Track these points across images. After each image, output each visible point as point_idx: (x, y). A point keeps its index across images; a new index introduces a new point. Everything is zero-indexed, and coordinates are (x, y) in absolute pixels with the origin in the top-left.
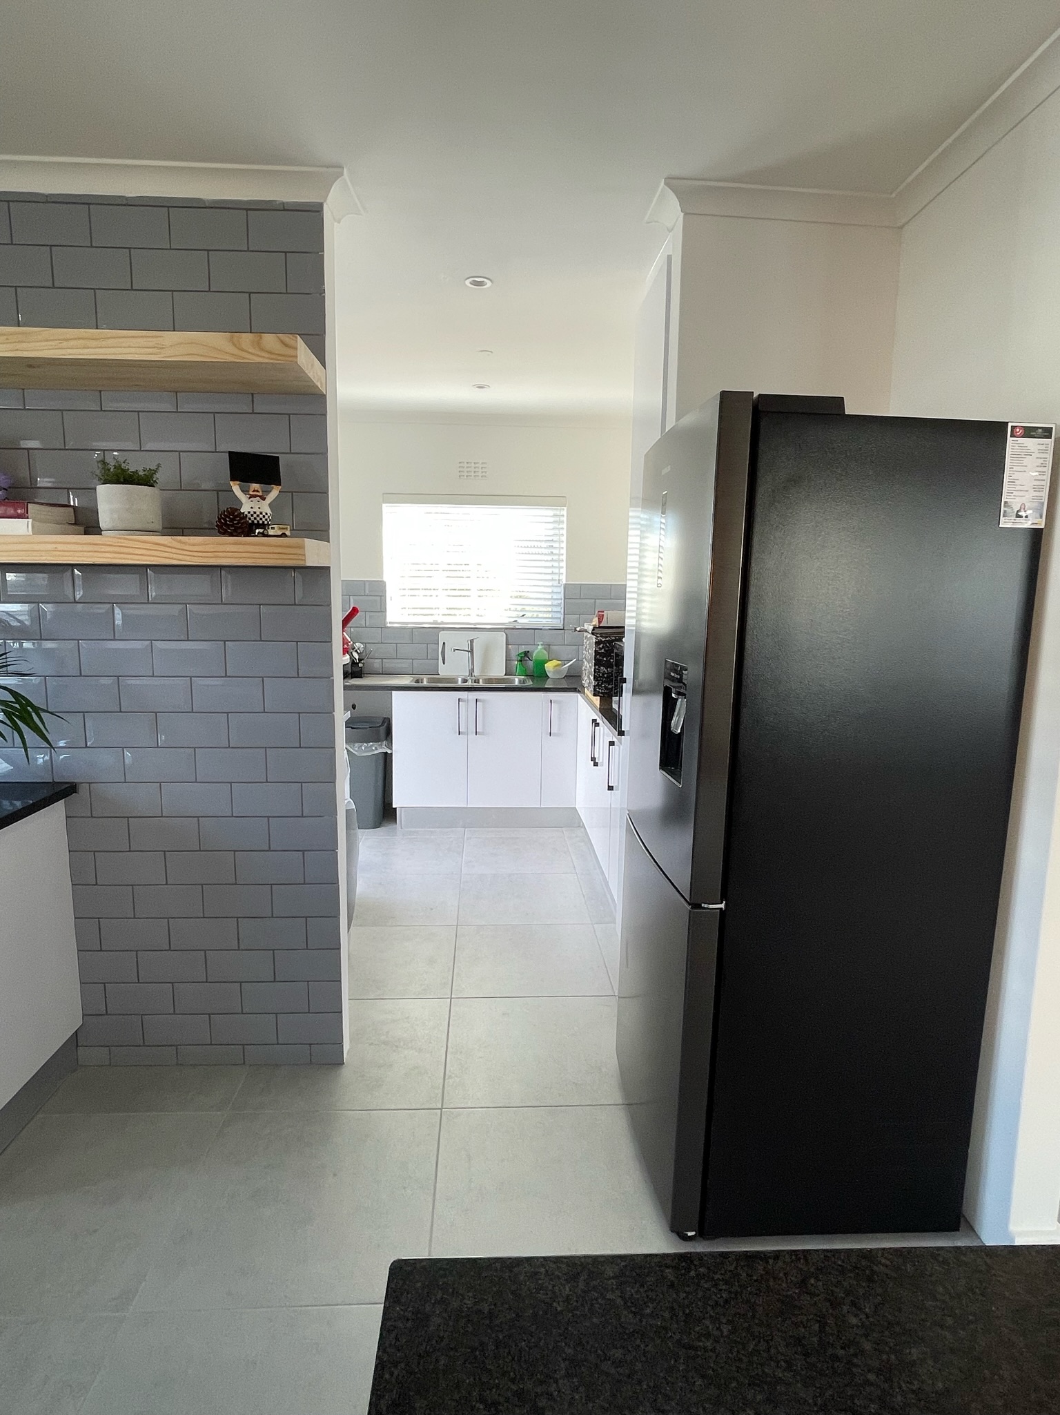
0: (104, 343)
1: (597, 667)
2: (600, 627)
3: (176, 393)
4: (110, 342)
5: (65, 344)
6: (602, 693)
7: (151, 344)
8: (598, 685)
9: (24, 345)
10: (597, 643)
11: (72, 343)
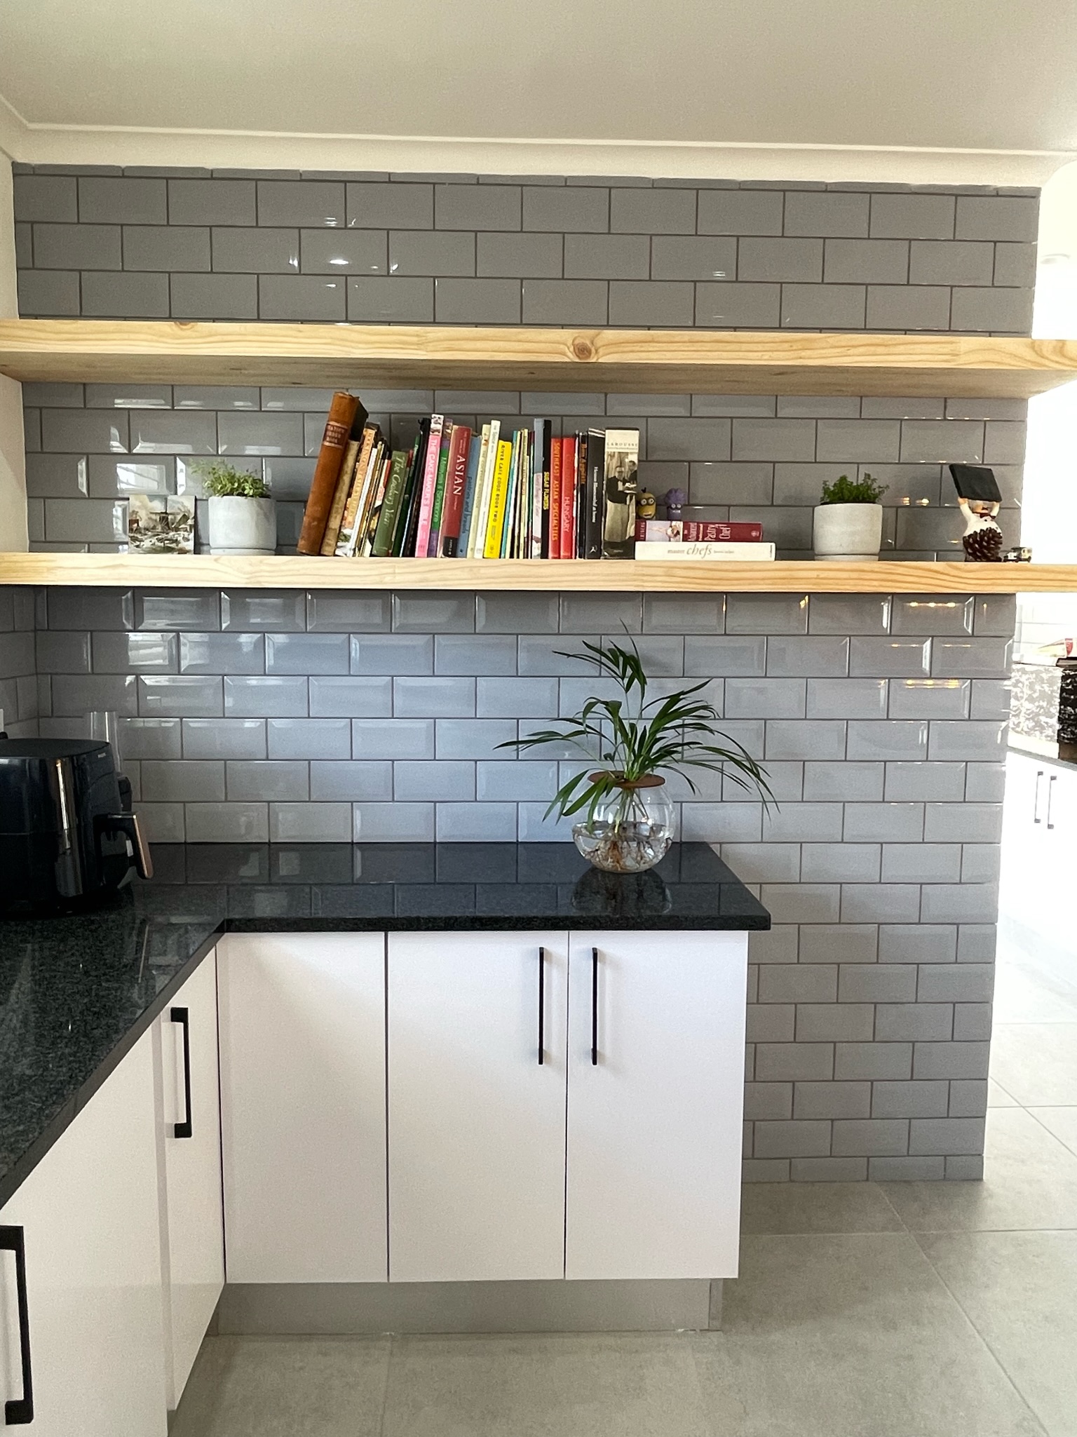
0: (892, 350)
1: (1062, 707)
2: (1068, 658)
3: (861, 397)
4: (901, 349)
5: (852, 351)
6: (1068, 739)
7: (945, 351)
8: (1062, 729)
9: (808, 353)
10: (1064, 678)
11: (861, 350)
